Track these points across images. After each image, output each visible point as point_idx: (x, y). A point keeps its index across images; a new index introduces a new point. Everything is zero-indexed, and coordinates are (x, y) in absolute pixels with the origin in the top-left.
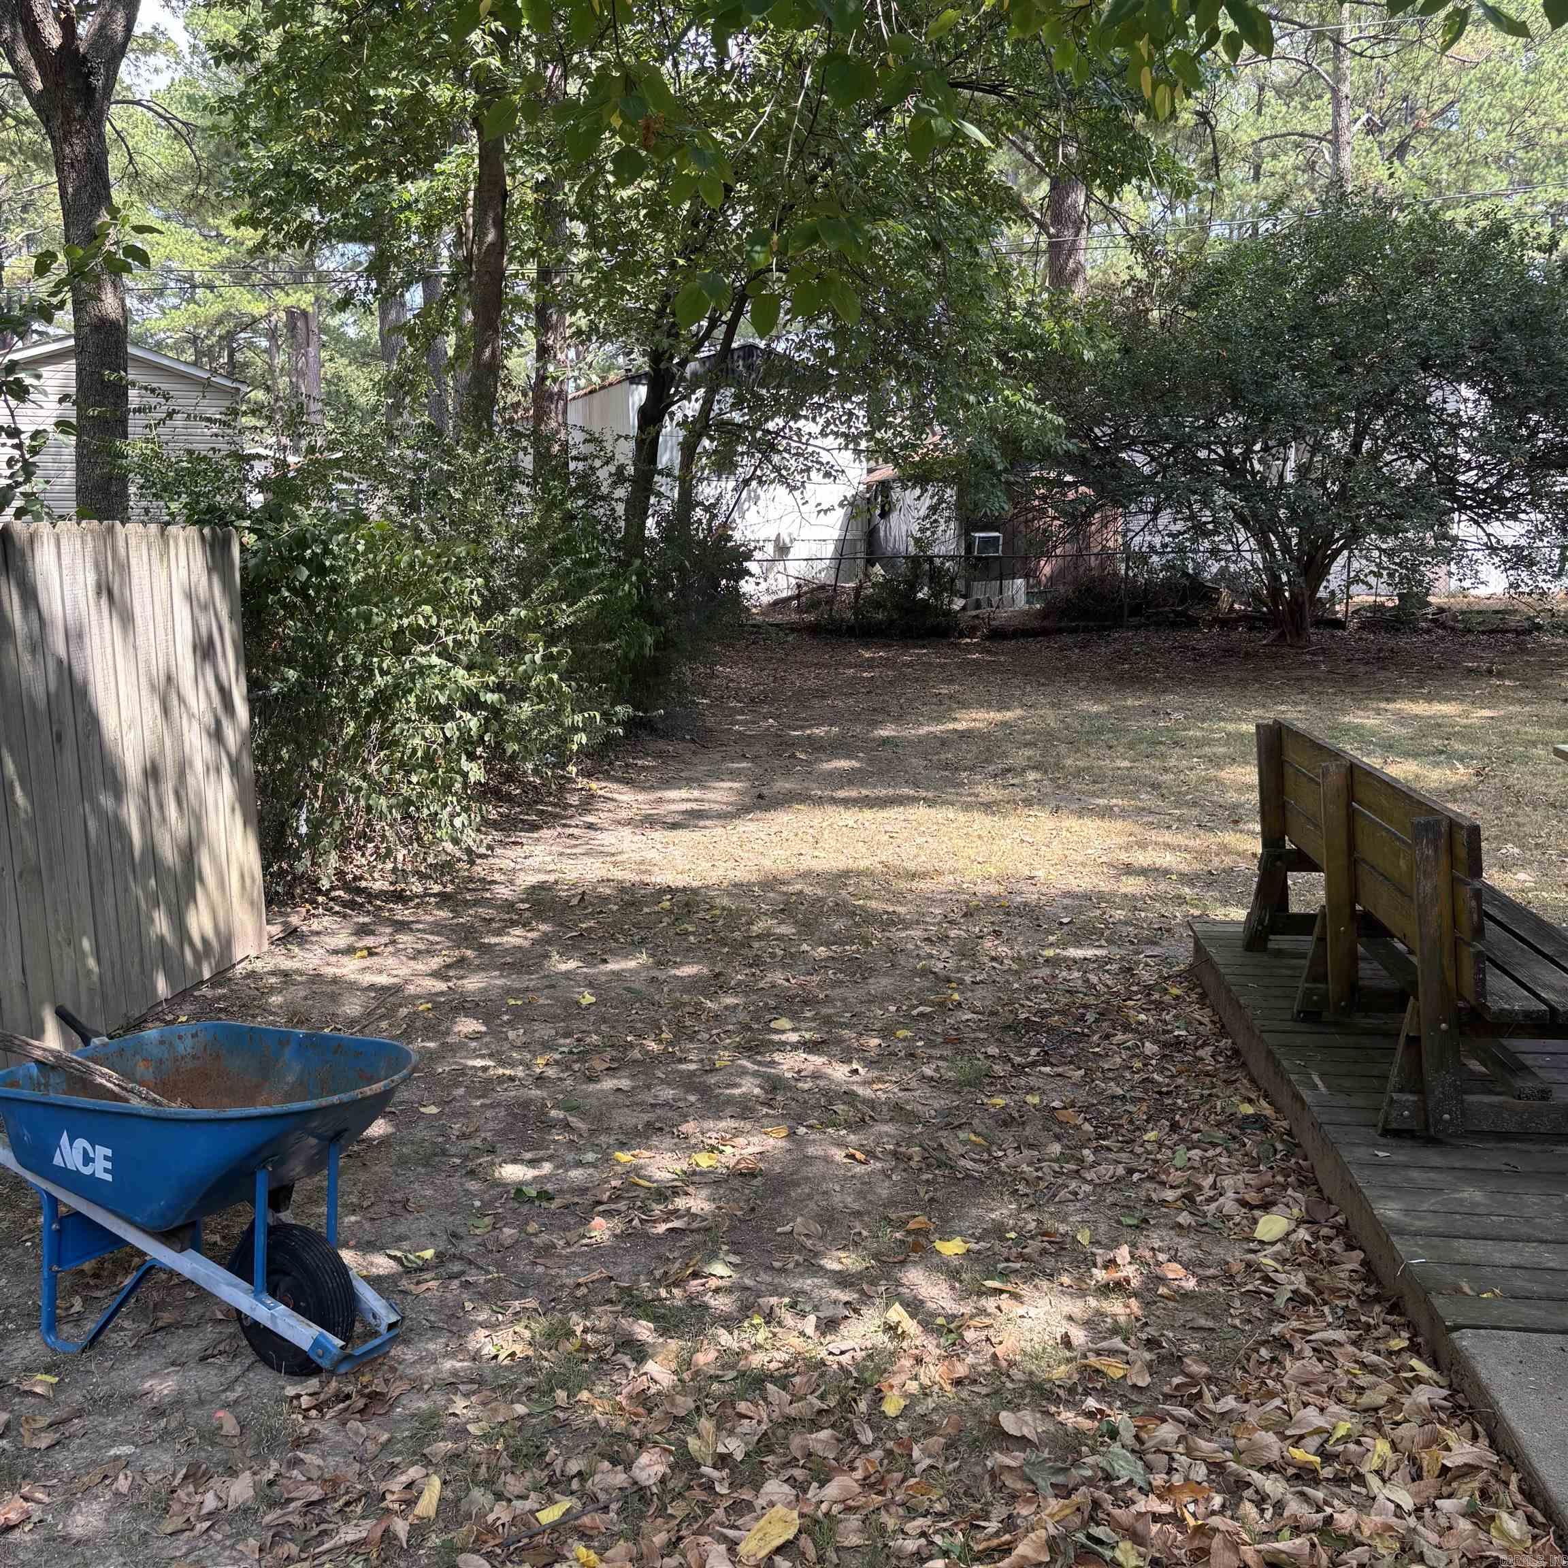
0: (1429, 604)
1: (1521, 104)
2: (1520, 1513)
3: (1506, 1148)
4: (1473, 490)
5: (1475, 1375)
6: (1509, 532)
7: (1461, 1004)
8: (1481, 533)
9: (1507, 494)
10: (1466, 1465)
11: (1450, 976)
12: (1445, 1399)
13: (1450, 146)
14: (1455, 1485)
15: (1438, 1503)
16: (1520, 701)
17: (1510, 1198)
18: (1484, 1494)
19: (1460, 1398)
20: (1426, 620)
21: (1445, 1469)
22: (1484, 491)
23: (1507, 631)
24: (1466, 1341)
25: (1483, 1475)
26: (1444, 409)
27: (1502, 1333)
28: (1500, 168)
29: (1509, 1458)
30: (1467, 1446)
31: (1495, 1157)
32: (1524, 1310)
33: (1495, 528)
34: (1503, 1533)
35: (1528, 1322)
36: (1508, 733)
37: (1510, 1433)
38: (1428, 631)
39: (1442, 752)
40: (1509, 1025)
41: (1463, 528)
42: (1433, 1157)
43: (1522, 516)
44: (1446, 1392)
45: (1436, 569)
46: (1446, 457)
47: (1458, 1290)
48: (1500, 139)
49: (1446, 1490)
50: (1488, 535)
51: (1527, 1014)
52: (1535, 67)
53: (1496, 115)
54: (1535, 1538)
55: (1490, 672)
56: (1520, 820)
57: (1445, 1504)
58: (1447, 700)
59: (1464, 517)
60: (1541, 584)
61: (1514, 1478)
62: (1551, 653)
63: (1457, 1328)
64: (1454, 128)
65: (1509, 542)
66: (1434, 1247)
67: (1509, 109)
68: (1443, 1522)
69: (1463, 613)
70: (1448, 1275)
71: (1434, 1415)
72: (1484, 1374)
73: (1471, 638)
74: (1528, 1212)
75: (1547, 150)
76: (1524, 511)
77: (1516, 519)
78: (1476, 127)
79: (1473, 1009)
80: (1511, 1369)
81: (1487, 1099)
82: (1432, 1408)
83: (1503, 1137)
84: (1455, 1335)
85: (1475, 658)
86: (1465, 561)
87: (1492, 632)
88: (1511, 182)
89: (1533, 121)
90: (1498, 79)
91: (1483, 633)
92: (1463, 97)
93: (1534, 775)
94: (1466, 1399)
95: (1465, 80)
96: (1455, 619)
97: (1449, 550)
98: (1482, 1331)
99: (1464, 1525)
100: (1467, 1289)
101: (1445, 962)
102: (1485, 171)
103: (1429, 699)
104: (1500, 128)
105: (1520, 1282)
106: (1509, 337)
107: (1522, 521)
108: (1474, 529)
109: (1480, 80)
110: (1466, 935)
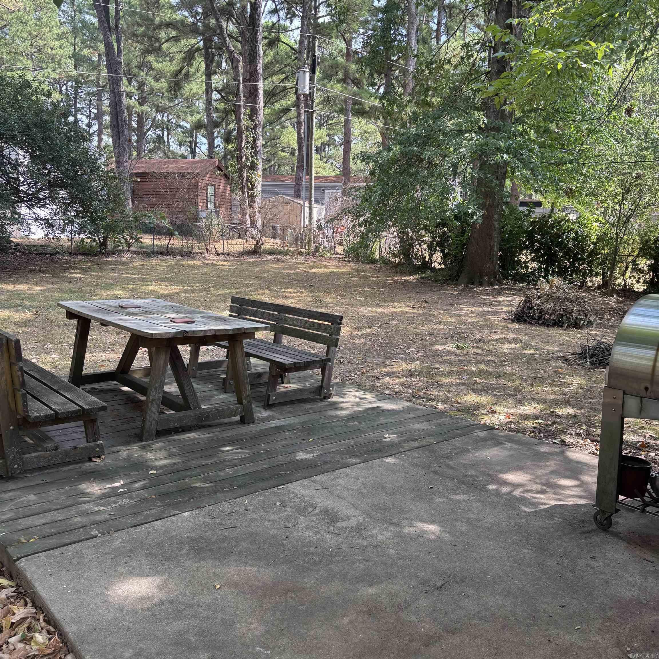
0: (12, 242)
1: (35, 34)
2: (44, 631)
3: (42, 474)
4: (26, 194)
5: (25, 577)
6: (43, 213)
7: (18, 417)
8: (31, 212)
9: (41, 197)
10: (21, 619)
11: (13, 406)
12: (14, 592)
13: (6, 44)
14: (17, 629)
15: (9, 640)
16: (53, 283)
17: (43, 495)
18: (29, 629)
19: (21, 590)
20: (11, 249)
21: (13, 624)
22: (31, 195)
23: (46, 254)
24: (22, 564)
25: (28, 620)
26: (10, 158)
27: (38, 555)
28: (28, 58)
29: (40, 608)
30: (22, 610)
31: (38, 479)
32: (48, 542)
33: (37, 210)
34: (36, 643)
35: (49, 547)
36: (47, 296)
37: (40, 597)
38: (13, 254)
39: (20, 306)
40: (40, 422)
41: (24, 210)
42: (11, 485)
43: (48, 206)
44: (14, 589)
45: (12, 227)
46: (13, 178)
47: (19, 542)
48: (27, 46)
49: (13, 633)
50: (35, 213)
51: (46, 416)
52: (39, 19)
53: (25, 35)
54: (50, 639)
55: (40, 271)
56: (53, 332)
57: (12, 640)
58: (22, 283)
59: (23, 205)
60: (57, 235)
61: (41, 617)
62: (64, 263)
63: (19, 559)
64: (7, 37)
65: (43, 216)
66: (9, 526)
67: (30, 34)
68: (11, 647)
69: (27, 246)
70: (15, 537)
71: (8, 601)
72: (29, 575)
73: (32, 256)
74: (50, 499)
75: (47, 55)
76: (48, 204)
77: (45, 207)
78: (16, 38)
79: (24, 418)
80: (41, 569)
81: (33, 455)
82: (8, 598)
83: (41, 469)
84: (17, 562)
85: (33, 265)
86: (25, 224)
87: (40, 254)
88: (33, 65)
89: (40, 42)
90: (24, 20)
91: (37, 254)
92: (9, 24)
93: (58, 313)
94: (23, 589)
95: (10, 17)
96: (24, 248)
97: (18, 219)
98: (29, 557)
99: (21, 645)
100: (23, 541)
101: (10, 400)
102: (22, 58)
103: (14, 283)
104: (27, 41)
105: (47, 530)
106: (34, 130)
107: (47, 208)
108: (28, 210)
109: (17, 19)
110: (18, 386)
